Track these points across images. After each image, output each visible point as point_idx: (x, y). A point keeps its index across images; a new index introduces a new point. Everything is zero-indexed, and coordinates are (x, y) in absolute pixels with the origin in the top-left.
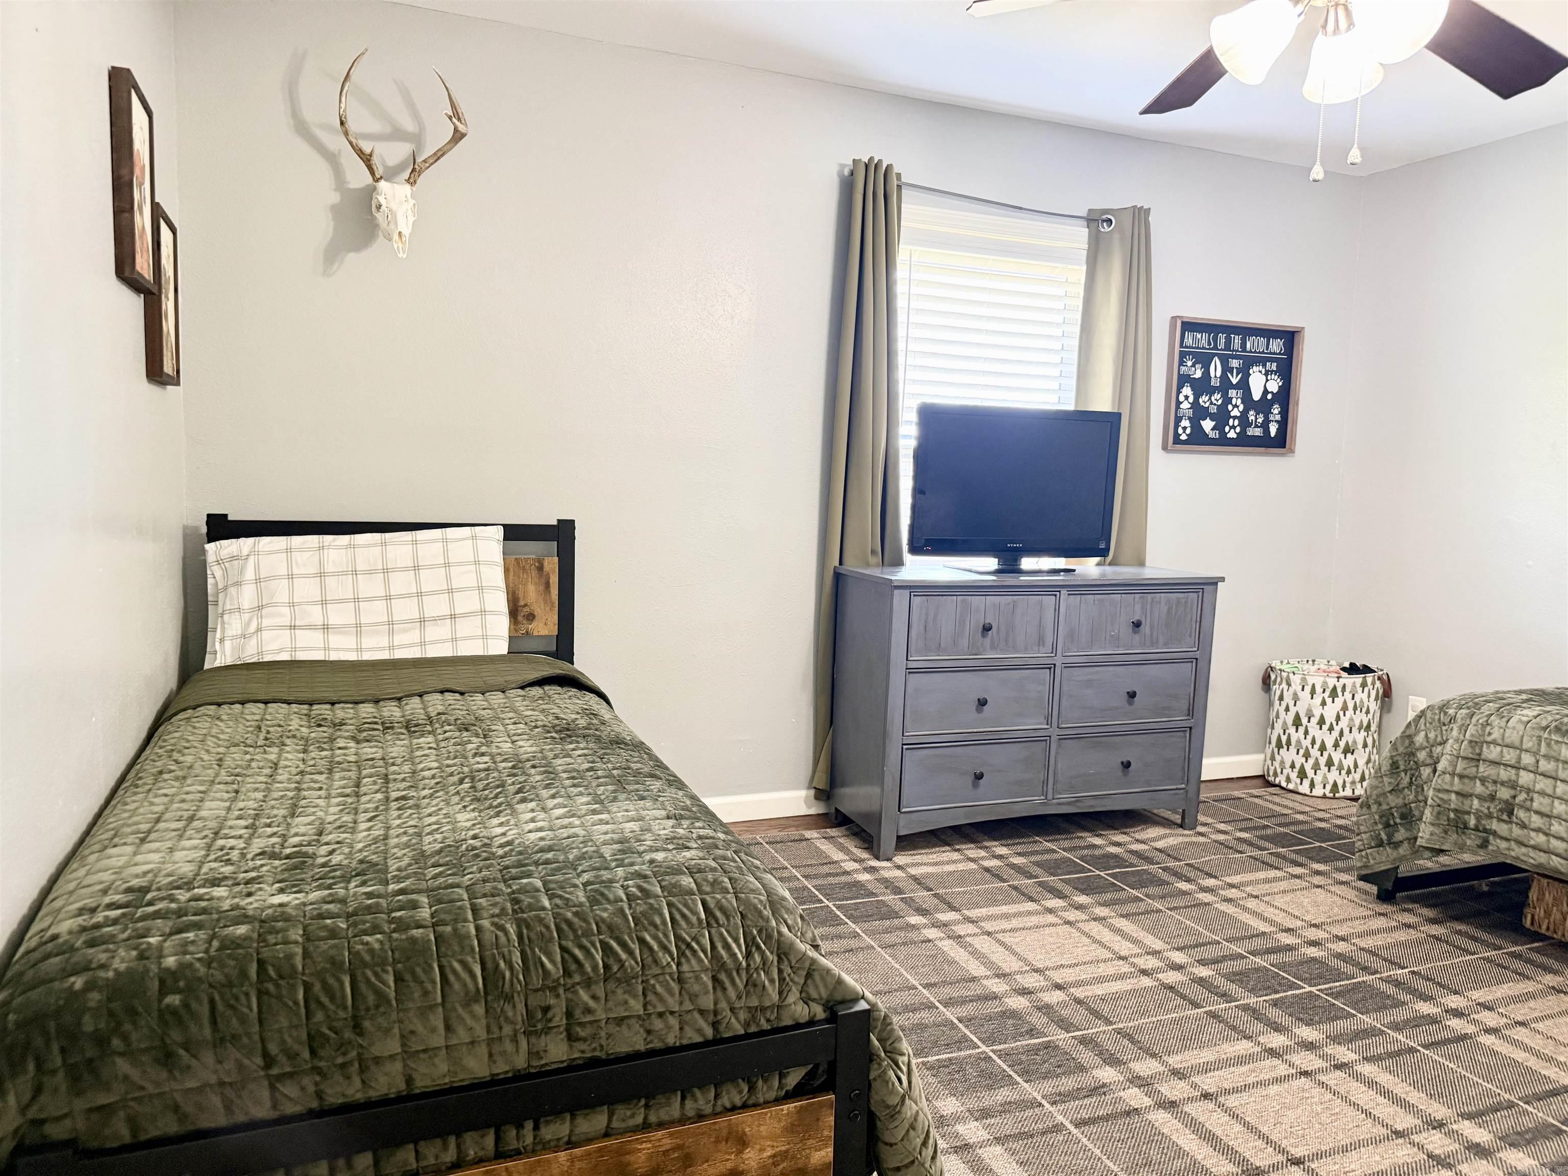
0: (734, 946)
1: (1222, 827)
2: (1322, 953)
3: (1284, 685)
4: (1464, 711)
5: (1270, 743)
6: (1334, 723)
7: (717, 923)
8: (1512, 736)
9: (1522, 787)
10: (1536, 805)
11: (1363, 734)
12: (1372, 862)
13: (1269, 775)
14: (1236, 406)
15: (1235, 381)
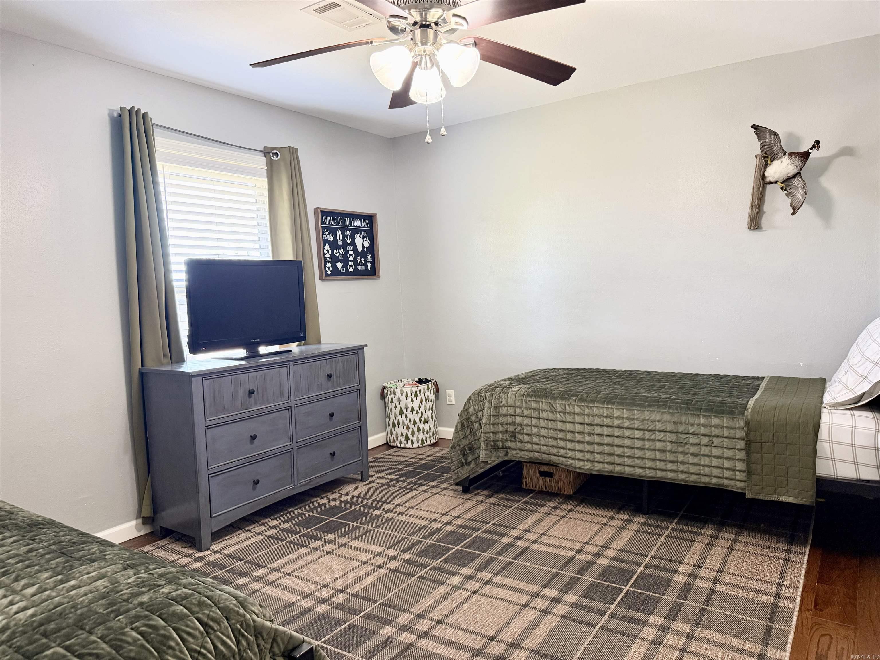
0: (228, 641)
2: (453, 528)
3: (393, 395)
5: (389, 426)
6: (418, 409)
7: (213, 629)
8: (511, 402)
9: (518, 424)
10: (525, 431)
11: (431, 412)
12: (460, 475)
14: (351, 255)
15: (349, 242)
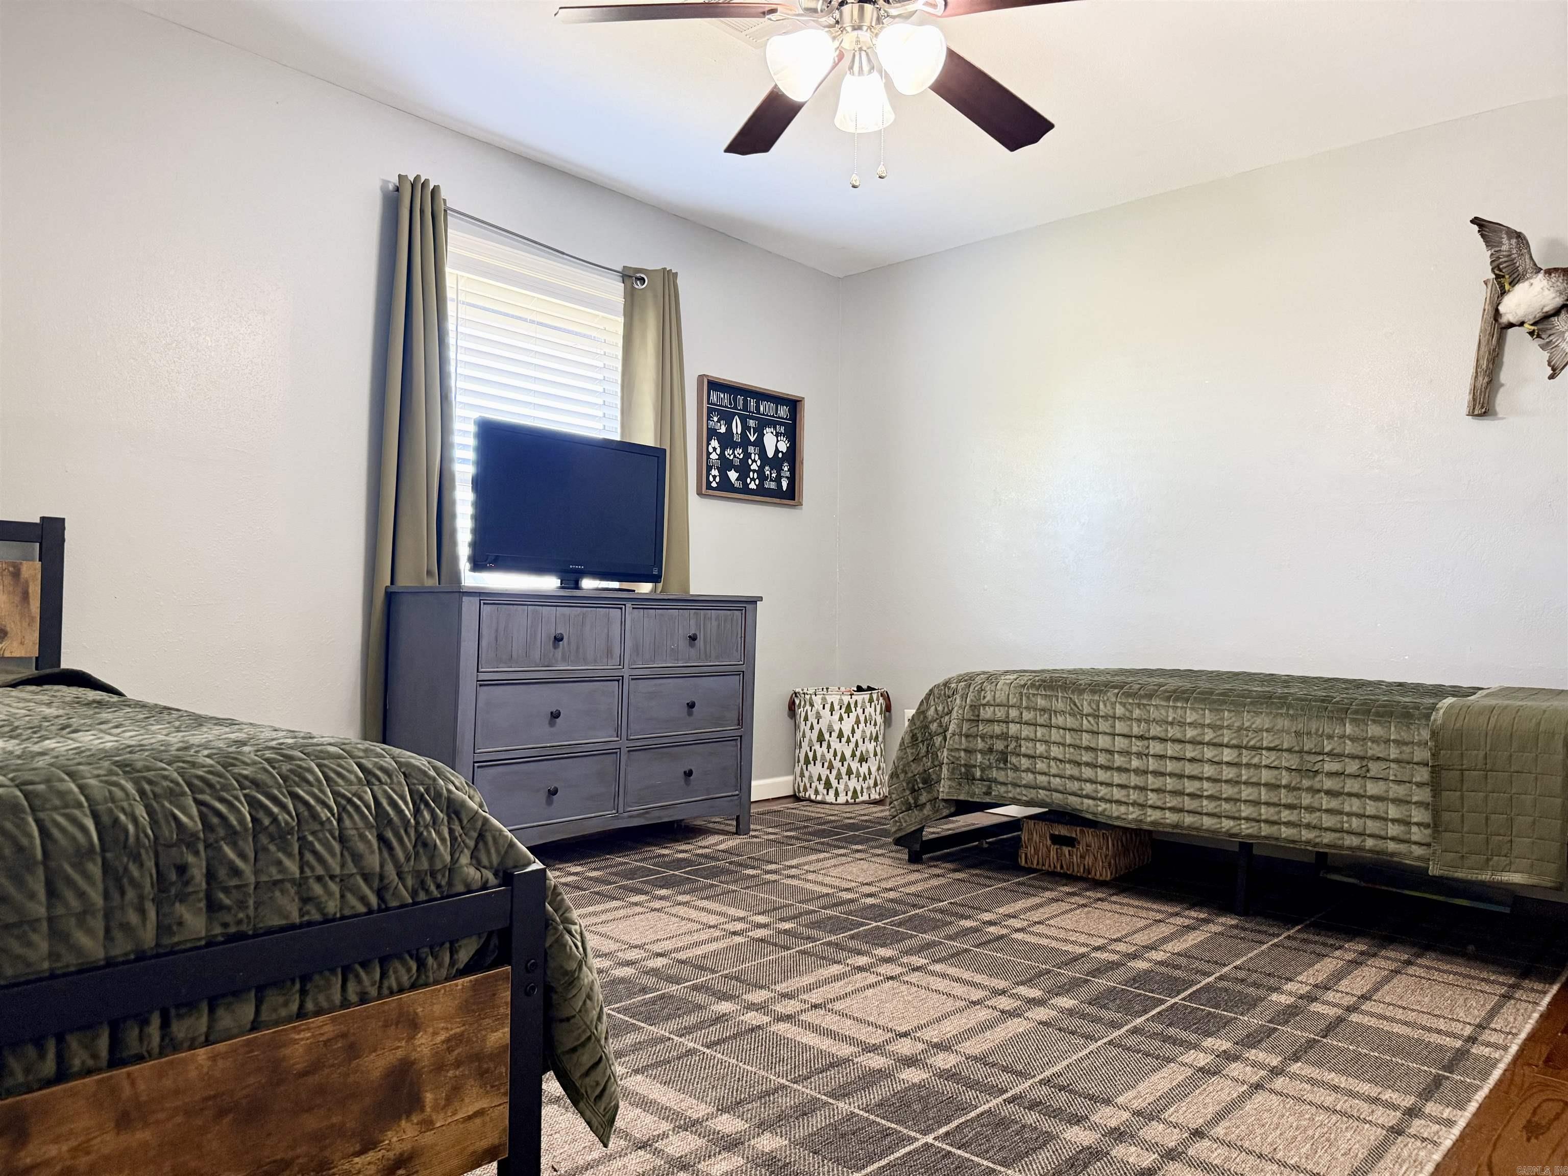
0: (400, 803)
1: (770, 830)
2: (878, 901)
3: (808, 707)
4: (963, 684)
5: (799, 762)
6: (851, 736)
7: (379, 780)
8: (1001, 697)
9: (1012, 737)
10: (1023, 749)
11: (873, 743)
12: (904, 825)
13: (799, 791)
14: (754, 461)
15: (752, 439)
